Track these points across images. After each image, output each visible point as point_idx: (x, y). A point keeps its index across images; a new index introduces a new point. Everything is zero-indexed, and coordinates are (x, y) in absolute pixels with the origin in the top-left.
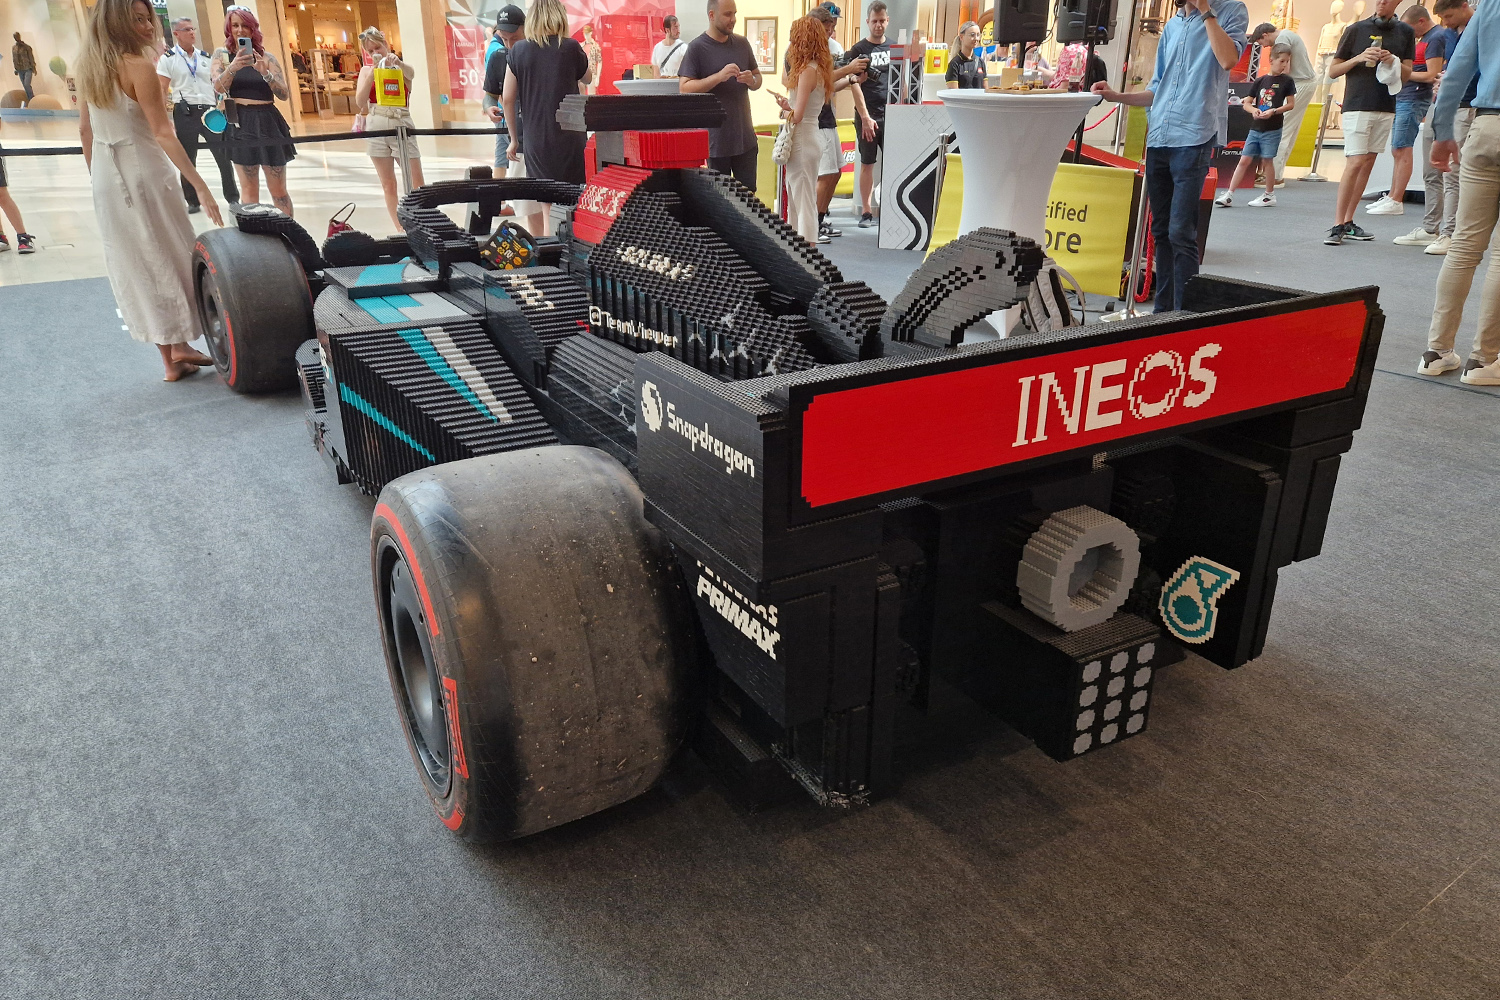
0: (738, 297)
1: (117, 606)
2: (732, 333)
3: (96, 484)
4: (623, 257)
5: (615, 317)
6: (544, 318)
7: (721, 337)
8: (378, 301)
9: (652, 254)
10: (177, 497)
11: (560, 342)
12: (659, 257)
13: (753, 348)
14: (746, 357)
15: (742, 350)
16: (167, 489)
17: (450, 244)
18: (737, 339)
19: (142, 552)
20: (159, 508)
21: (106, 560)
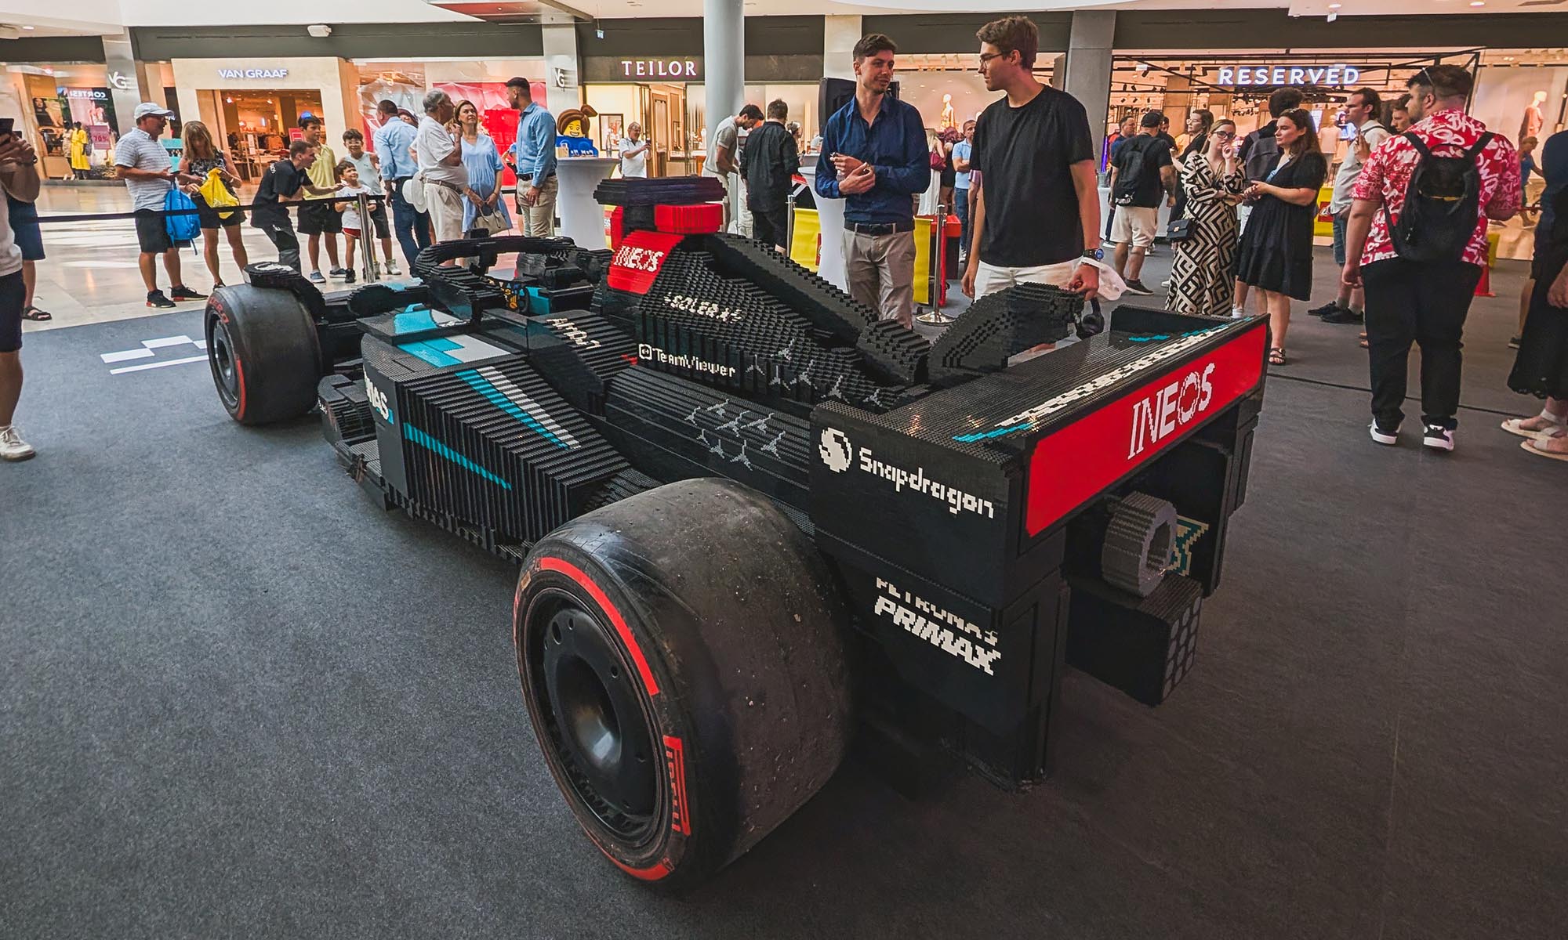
0: (790, 334)
1: (178, 665)
2: (792, 364)
3: (122, 531)
4: (672, 305)
5: (667, 353)
6: (595, 355)
7: (781, 368)
8: (420, 345)
9: (699, 301)
10: (213, 537)
11: (615, 375)
12: (707, 304)
13: (815, 376)
14: (810, 383)
15: (803, 377)
16: (200, 530)
17: (480, 294)
18: (798, 369)
19: (191, 601)
20: (196, 551)
21: (153, 613)
